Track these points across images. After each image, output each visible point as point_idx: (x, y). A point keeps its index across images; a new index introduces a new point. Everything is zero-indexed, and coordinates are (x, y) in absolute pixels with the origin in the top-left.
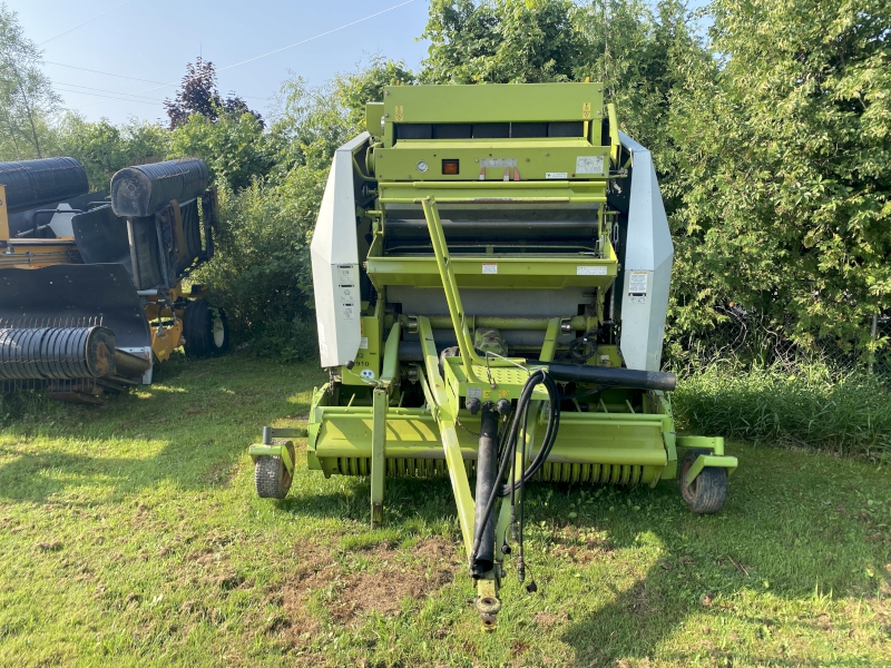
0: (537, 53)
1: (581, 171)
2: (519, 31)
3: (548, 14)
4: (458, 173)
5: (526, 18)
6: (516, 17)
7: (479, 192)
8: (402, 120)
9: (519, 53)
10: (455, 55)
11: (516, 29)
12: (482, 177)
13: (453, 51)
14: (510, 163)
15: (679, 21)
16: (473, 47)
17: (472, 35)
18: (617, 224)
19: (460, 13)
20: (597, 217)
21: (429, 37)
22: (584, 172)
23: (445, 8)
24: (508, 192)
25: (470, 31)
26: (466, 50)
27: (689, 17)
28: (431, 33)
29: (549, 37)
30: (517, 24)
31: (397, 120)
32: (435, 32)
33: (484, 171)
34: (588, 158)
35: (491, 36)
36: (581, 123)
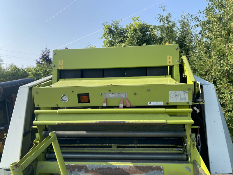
0: (140, 41)
1: (172, 100)
2: (133, 34)
3: (143, 28)
4: (89, 102)
5: (135, 30)
6: (132, 30)
7: (102, 116)
8: (62, 68)
9: (134, 41)
10: (112, 43)
11: (132, 34)
12: (105, 105)
13: (112, 42)
14: (123, 96)
15: (188, 29)
16: (118, 40)
17: (118, 37)
18: (199, 135)
19: (114, 30)
20: (185, 130)
21: (104, 38)
22: (175, 101)
23: (109, 28)
24: (122, 116)
25: (117, 35)
26: (116, 41)
27: (191, 28)
28: (105, 37)
29: (144, 36)
30: (132, 32)
31: (60, 68)
32: (106, 36)
33: (106, 101)
34: (177, 92)
35: (124, 37)
36: (166, 67)
